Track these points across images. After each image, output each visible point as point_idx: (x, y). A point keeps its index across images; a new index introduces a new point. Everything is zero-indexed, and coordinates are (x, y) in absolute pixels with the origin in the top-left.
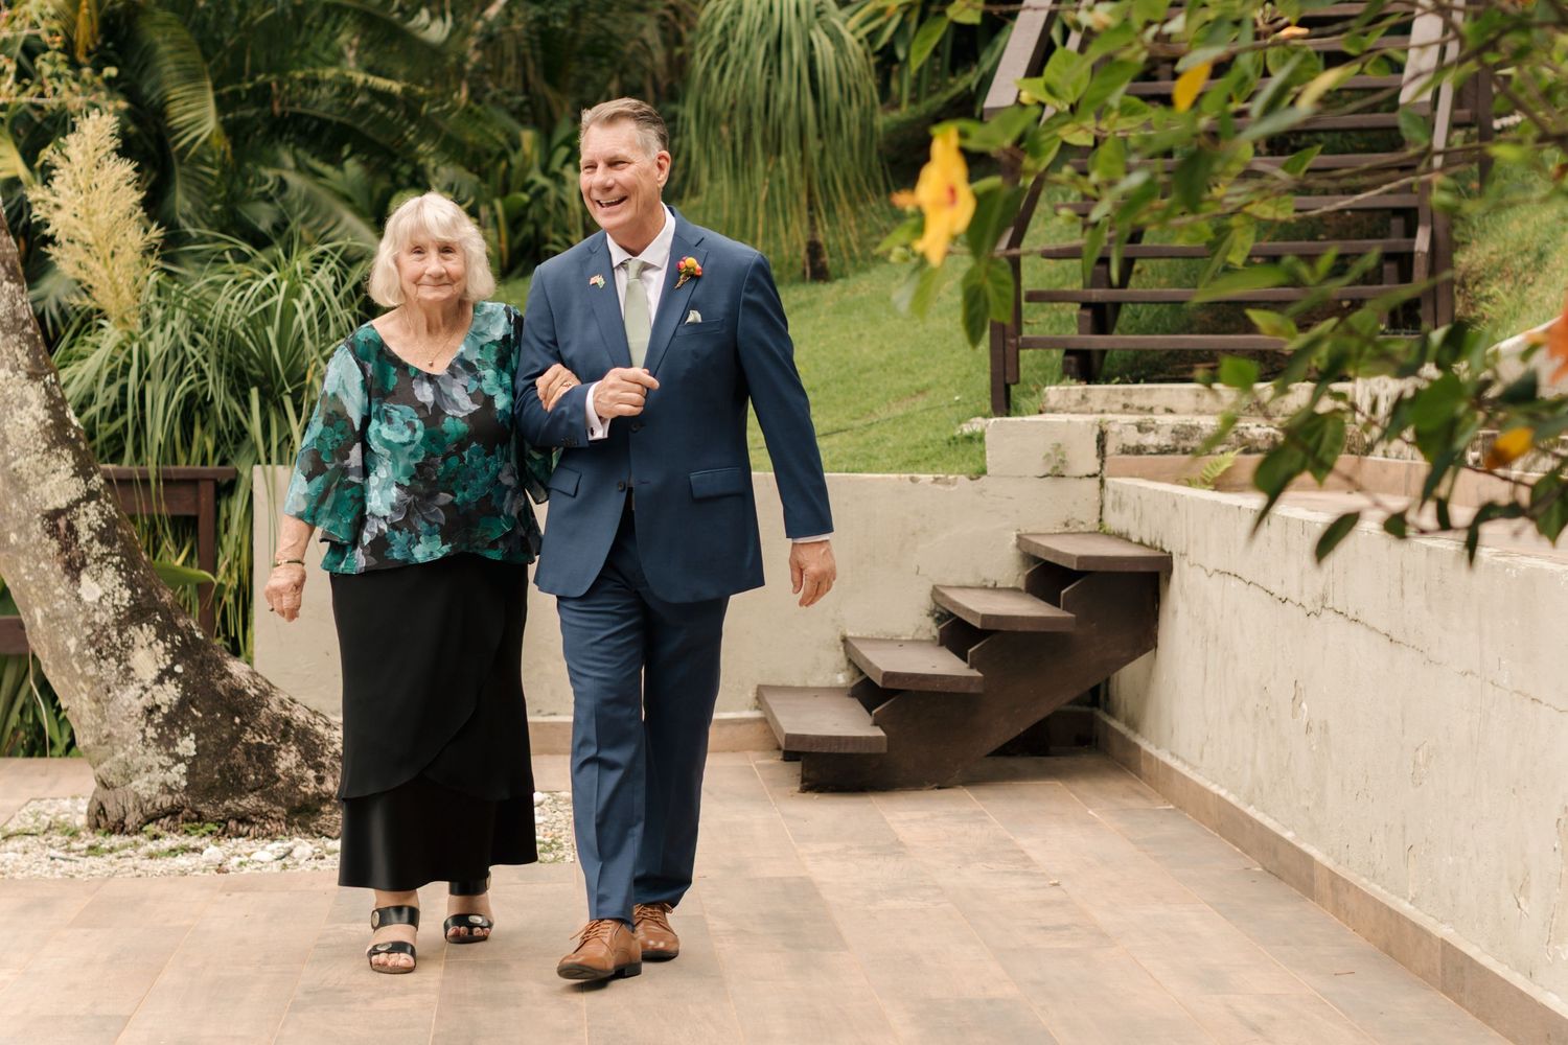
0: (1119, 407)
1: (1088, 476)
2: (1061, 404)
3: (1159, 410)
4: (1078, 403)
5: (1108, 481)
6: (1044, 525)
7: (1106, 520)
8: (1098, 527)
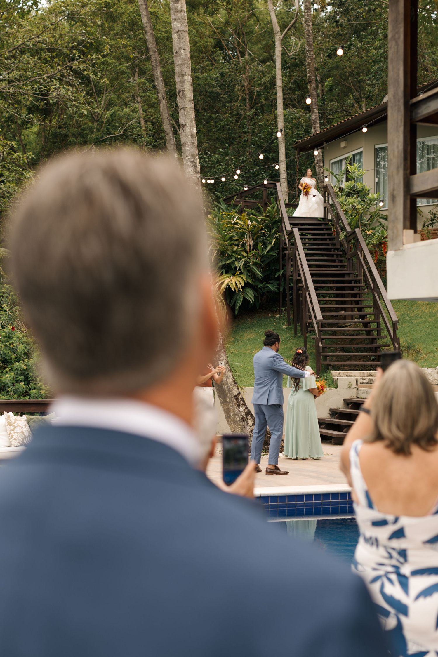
0: (346, 375)
2: (335, 375)
3: (353, 375)
4: (338, 374)
5: (360, 389)
6: (348, 397)
7: (359, 396)
8: (356, 397)
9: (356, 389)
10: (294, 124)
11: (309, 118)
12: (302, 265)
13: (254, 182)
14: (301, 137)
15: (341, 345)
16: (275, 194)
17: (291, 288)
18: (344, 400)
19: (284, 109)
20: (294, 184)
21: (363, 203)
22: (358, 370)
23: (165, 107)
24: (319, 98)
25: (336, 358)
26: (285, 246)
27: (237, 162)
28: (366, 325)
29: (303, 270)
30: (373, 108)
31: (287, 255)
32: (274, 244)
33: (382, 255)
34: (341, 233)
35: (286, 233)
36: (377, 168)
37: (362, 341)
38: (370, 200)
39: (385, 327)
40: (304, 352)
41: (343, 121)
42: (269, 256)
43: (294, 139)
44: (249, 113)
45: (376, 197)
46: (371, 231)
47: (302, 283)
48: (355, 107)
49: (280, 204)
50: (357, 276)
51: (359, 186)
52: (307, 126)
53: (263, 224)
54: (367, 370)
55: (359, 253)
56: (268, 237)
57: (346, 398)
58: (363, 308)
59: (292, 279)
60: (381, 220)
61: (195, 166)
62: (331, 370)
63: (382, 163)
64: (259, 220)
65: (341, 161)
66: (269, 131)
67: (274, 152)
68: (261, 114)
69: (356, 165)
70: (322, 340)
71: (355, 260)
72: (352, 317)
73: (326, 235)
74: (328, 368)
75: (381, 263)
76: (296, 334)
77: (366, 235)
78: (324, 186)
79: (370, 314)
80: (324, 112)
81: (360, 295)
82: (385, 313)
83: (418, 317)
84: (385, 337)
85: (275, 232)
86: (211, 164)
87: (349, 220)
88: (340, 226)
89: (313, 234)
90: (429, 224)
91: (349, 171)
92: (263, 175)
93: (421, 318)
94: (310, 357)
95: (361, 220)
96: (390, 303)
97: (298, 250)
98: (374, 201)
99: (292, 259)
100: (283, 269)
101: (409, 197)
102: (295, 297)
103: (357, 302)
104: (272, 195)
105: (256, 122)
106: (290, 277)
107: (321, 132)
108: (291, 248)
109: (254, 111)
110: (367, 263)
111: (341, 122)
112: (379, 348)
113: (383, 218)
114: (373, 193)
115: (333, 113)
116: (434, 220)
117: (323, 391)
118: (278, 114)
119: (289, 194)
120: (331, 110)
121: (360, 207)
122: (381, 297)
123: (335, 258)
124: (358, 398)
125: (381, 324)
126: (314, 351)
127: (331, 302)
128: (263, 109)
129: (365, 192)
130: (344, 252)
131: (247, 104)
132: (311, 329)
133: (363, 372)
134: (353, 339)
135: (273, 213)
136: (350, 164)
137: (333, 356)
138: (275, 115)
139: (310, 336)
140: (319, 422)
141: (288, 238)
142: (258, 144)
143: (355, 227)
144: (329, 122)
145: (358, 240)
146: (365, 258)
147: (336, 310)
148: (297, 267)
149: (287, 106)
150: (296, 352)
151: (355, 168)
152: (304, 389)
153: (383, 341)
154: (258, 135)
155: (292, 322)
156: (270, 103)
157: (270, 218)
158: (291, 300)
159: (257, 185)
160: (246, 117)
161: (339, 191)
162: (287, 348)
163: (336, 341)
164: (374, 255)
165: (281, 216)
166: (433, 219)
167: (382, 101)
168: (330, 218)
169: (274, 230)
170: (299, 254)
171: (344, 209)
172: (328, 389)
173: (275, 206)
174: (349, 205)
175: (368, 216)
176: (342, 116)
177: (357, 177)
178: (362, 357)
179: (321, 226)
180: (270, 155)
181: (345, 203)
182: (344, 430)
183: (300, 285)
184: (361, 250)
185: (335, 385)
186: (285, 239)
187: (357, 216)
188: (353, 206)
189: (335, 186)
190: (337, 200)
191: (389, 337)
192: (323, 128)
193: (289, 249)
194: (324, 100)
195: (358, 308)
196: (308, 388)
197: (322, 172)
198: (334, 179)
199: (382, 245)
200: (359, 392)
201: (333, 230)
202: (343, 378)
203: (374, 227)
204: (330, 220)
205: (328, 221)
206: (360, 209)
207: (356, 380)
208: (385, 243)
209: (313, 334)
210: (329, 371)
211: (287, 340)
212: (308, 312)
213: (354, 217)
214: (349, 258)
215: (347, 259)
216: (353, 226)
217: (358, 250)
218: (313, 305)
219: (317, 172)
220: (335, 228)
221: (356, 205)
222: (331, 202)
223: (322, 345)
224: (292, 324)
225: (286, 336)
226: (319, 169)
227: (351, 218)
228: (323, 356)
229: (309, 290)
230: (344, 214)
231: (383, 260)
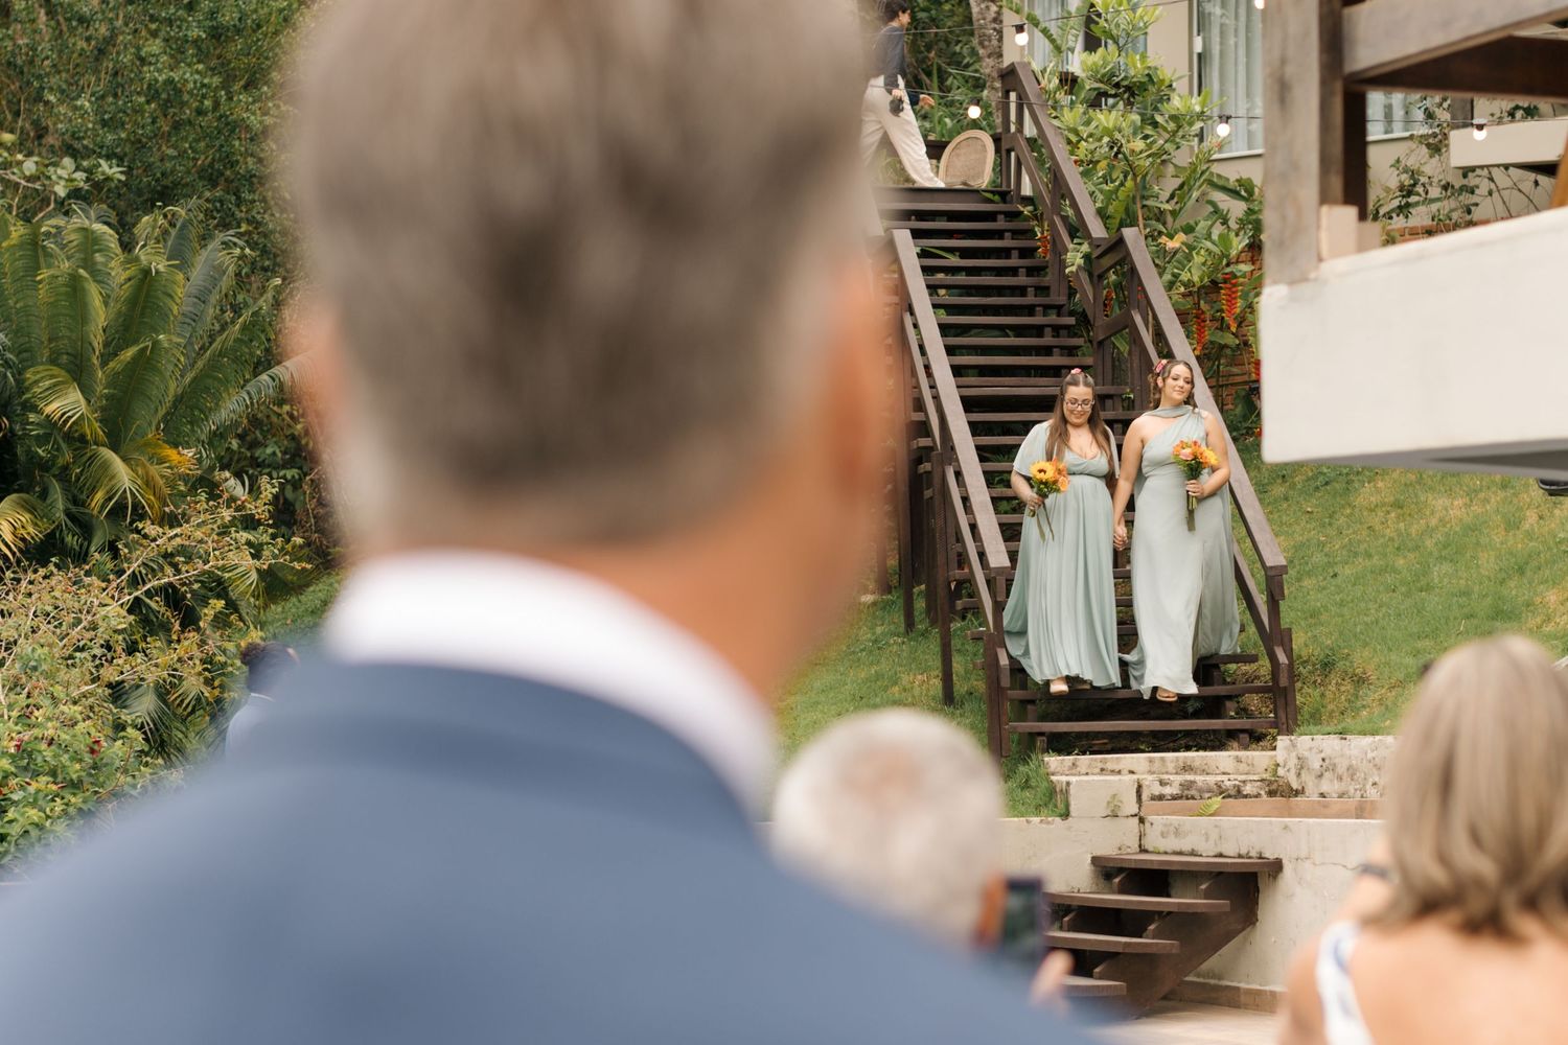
0: (1098, 770)
1: (1131, 816)
3: (1125, 772)
4: (1070, 769)
5: (1150, 818)
6: (1108, 849)
7: (1149, 844)
8: (1138, 850)
9: (1136, 820)
12: (927, 367)
18: (1095, 860)
21: (1149, 131)
22: (1143, 751)
25: (1062, 709)
29: (933, 387)
33: (1221, 329)
34: (1071, 246)
38: (1174, 118)
45: (1198, 109)
46: (1181, 237)
47: (928, 434)
51: (1133, 67)
54: (1175, 750)
55: (1138, 319)
57: (1099, 853)
60: (1219, 197)
62: (1046, 751)
71: (1123, 347)
73: (1015, 254)
74: (1029, 745)
75: (1218, 359)
76: (910, 624)
77: (1162, 251)
78: (1002, 70)
83: (1356, 555)
87: (1100, 196)
88: (1065, 219)
89: (965, 253)
90: (1392, 211)
91: (1096, 14)
93: (1370, 556)
95: (1143, 198)
97: (912, 313)
98: (1191, 124)
101: (1338, 86)
112: (1218, 667)
113: (1225, 189)
114: (1186, 93)
116: (1410, 193)
123: (1048, 340)
124: (1146, 851)
126: (980, 686)
129: (1159, 90)
130: (1084, 320)
132: (967, 601)
133: (1162, 759)
139: (961, 629)
143: (1122, 225)
145: (1133, 270)
146: (1159, 336)
155: (895, 583)
161: (1060, 86)
162: (879, 676)
164: (1194, 328)
166: (1407, 191)
168: (1027, 190)
170: (916, 326)
171: (1082, 157)
172: (1035, 820)
174: (1100, 140)
175: (1171, 184)
177: (1128, 35)
179: (995, 220)
181: (1084, 131)
182: (1097, 970)
183: (924, 442)
184: (1147, 306)
185: (1061, 806)
187: (1129, 183)
188: (1113, 144)
189: (1043, 72)
190: (1056, 123)
191: (1252, 629)
197: (993, 15)
198: (1042, 44)
199: (1221, 288)
200: (1147, 831)
201: (1039, 235)
202: (1087, 782)
203: (1192, 223)
204: (1028, 200)
205: (1021, 204)
206: (1141, 152)
207: (1136, 786)
208: (1234, 281)
209: (973, 624)
210: (1033, 757)
211: (879, 648)
212: (954, 540)
213: (1117, 184)
214: (1101, 338)
215: (1095, 344)
216: (1114, 221)
217: (1134, 309)
218: (972, 513)
219: (975, 16)
220: (1046, 227)
221: (1123, 142)
222: (1030, 130)
223: (1007, 662)
224: (895, 587)
225: (874, 634)
226: (983, 6)
227: (1108, 188)
228: (1012, 701)
229: (957, 460)
230: (1079, 176)
231: (1226, 346)
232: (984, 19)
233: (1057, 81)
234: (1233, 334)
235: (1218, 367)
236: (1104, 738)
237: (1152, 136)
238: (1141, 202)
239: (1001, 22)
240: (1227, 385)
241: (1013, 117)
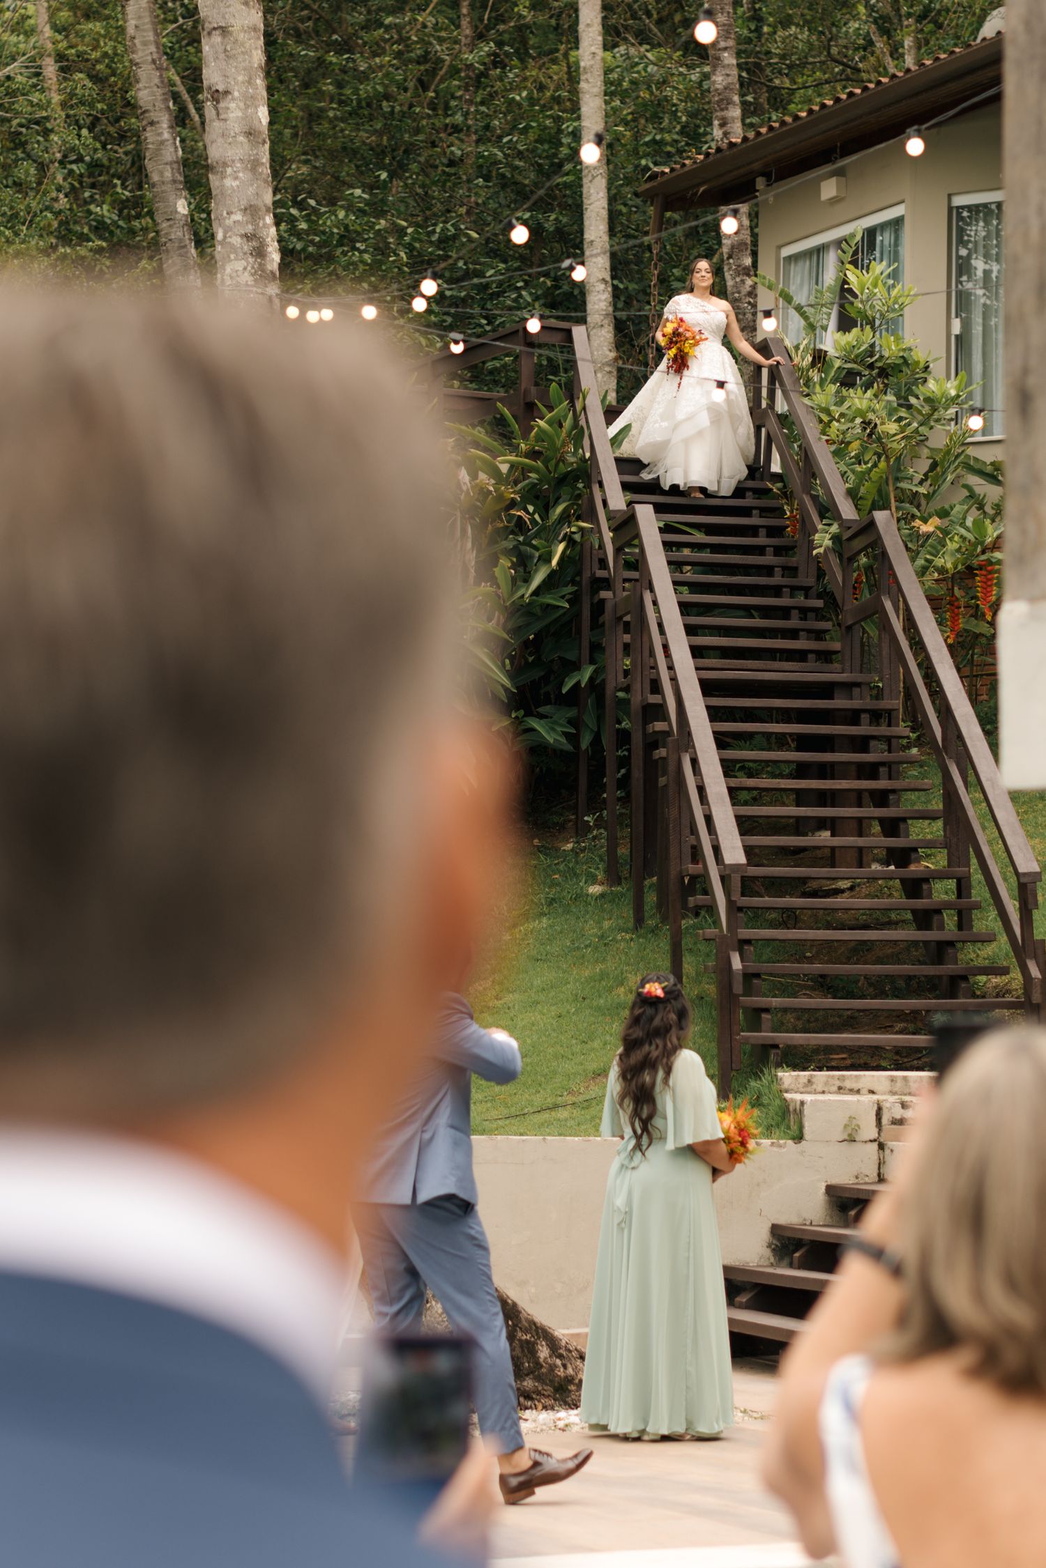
0: (835, 1088)
1: (871, 1141)
2: (793, 1086)
3: (864, 1091)
4: (805, 1086)
5: (890, 1144)
6: (843, 1177)
8: (877, 1179)
9: (875, 1145)
10: (645, 105)
11: (700, 84)
12: (666, 647)
13: (484, 322)
14: (669, 154)
15: (817, 967)
16: (566, 371)
17: (624, 738)
18: (830, 1190)
19: (606, 47)
20: (638, 333)
21: (903, 413)
22: (885, 1070)
23: (147, 20)
24: (740, 11)
25: (798, 1019)
26: (601, 574)
27: (421, 241)
28: (914, 887)
29: (671, 668)
30: (943, 56)
31: (609, 607)
32: (558, 564)
33: (975, 616)
34: (820, 527)
35: (608, 520)
36: (959, 282)
37: (897, 952)
38: (928, 400)
39: (988, 895)
40: (672, 995)
41: (830, 103)
42: (538, 611)
43: (643, 162)
44: (469, 57)
45: (953, 393)
46: (935, 521)
47: (665, 717)
48: (878, 52)
49: (584, 408)
50: (879, 695)
51: (889, 348)
52: (692, 115)
53: (516, 483)
55: (888, 605)
56: (536, 536)
57: (835, 1181)
58: (904, 820)
59: (626, 702)
60: (974, 481)
61: (260, 252)
62: (779, 1065)
63: (979, 265)
64: (504, 468)
65: (820, 250)
66: (546, 128)
67: (564, 207)
68: (515, 62)
69: (878, 268)
70: (743, 944)
71: (873, 632)
72: (861, 857)
73: (763, 532)
74: (765, 1056)
75: (972, 647)
76: (639, 920)
77: (915, 535)
79: (930, 845)
80: (757, 65)
81: (892, 769)
82: (990, 843)
84: (989, 939)
85: (565, 518)
86: (319, 246)
87: (852, 477)
88: (815, 498)
89: (710, 530)
91: (850, 291)
92: (520, 296)
94: (694, 1014)
95: (897, 479)
96: (1009, 804)
97: (652, 590)
98: (946, 408)
99: (627, 624)
100: (592, 662)
102: (637, 774)
103: (881, 798)
104: (556, 374)
105: (496, 92)
106: (621, 694)
107: (745, 139)
108: (625, 580)
109: (487, 48)
110: (918, 645)
111: (823, 106)
112: (965, 978)
113: (981, 473)
114: (943, 375)
115: (790, 67)
117: (747, 1151)
118: (582, 64)
119: (620, 370)
120: (783, 57)
121: (892, 427)
122: (972, 778)
123: (794, 623)
125: (974, 883)
126: (711, 989)
127: (776, 796)
128: (524, 42)
129: (914, 373)
130: (832, 602)
131: (465, 22)
132: (701, 899)
133: (905, 1078)
134: (864, 942)
135: (559, 443)
136: (854, 263)
137: (785, 1010)
138: (569, 67)
139: (695, 927)
140: (727, 1280)
141: (613, 540)
142: (503, 176)
143: (875, 506)
144: (778, 100)
145: (884, 554)
146: (909, 625)
147: (799, 826)
148: (646, 653)
149: (618, 34)
150: (639, 994)
151: (876, 279)
152: (670, 1145)
153: (983, 953)
154: (505, 140)
155: (625, 873)
156: (553, 22)
157: (546, 463)
158: (624, 783)
159: (497, 335)
160: (458, 71)
161: (813, 364)
162: (603, 976)
163: (798, 951)
164: (948, 615)
165: (588, 455)
167: (978, 30)
168: (776, 467)
169: (559, 509)
170: (655, 603)
171: (833, 437)
172: (766, 1142)
173: (565, 417)
174: (852, 420)
175: (924, 465)
176: (827, 82)
178: (900, 1015)
180: (551, 221)
181: (834, 409)
183: (660, 726)
184: (898, 593)
185: (794, 1127)
186: (602, 546)
187: (882, 465)
188: (866, 423)
189: (797, 348)
190: (806, 401)
191: (1003, 939)
192: (752, 125)
193: (619, 585)
194: (757, 18)
195: (882, 821)
196: (689, 1140)
197: (748, 289)
198: (796, 321)
199: (977, 575)
200: (887, 1158)
201: (788, 513)
202: (824, 1102)
203: (947, 507)
204: (777, 477)
205: (770, 481)
206: (895, 435)
207: (875, 1108)
208: (989, 568)
209: (706, 921)
210: (766, 1071)
211: (605, 945)
212: (688, 831)
213: (869, 465)
214: (850, 623)
215: (843, 628)
216: (865, 502)
217: (884, 595)
218: (708, 804)
219: (729, 289)
220: (796, 506)
221: (878, 422)
222: (781, 406)
223: (740, 967)
224: (626, 878)
225: (601, 928)
226: (738, 279)
227: (859, 469)
228: (746, 1009)
229: (694, 747)
230: (830, 456)
231: (982, 635)
232: (739, 293)
233: (810, 359)
234: (988, 622)
235: (972, 656)
236: (843, 1053)
237: (906, 419)
238: (894, 484)
239: (756, 295)
240: (982, 675)
241: (764, 393)
